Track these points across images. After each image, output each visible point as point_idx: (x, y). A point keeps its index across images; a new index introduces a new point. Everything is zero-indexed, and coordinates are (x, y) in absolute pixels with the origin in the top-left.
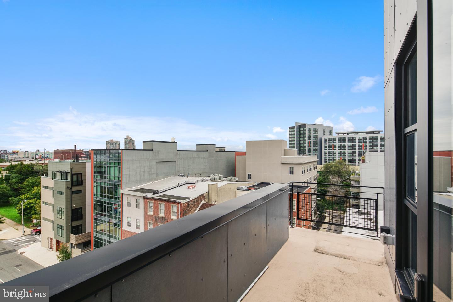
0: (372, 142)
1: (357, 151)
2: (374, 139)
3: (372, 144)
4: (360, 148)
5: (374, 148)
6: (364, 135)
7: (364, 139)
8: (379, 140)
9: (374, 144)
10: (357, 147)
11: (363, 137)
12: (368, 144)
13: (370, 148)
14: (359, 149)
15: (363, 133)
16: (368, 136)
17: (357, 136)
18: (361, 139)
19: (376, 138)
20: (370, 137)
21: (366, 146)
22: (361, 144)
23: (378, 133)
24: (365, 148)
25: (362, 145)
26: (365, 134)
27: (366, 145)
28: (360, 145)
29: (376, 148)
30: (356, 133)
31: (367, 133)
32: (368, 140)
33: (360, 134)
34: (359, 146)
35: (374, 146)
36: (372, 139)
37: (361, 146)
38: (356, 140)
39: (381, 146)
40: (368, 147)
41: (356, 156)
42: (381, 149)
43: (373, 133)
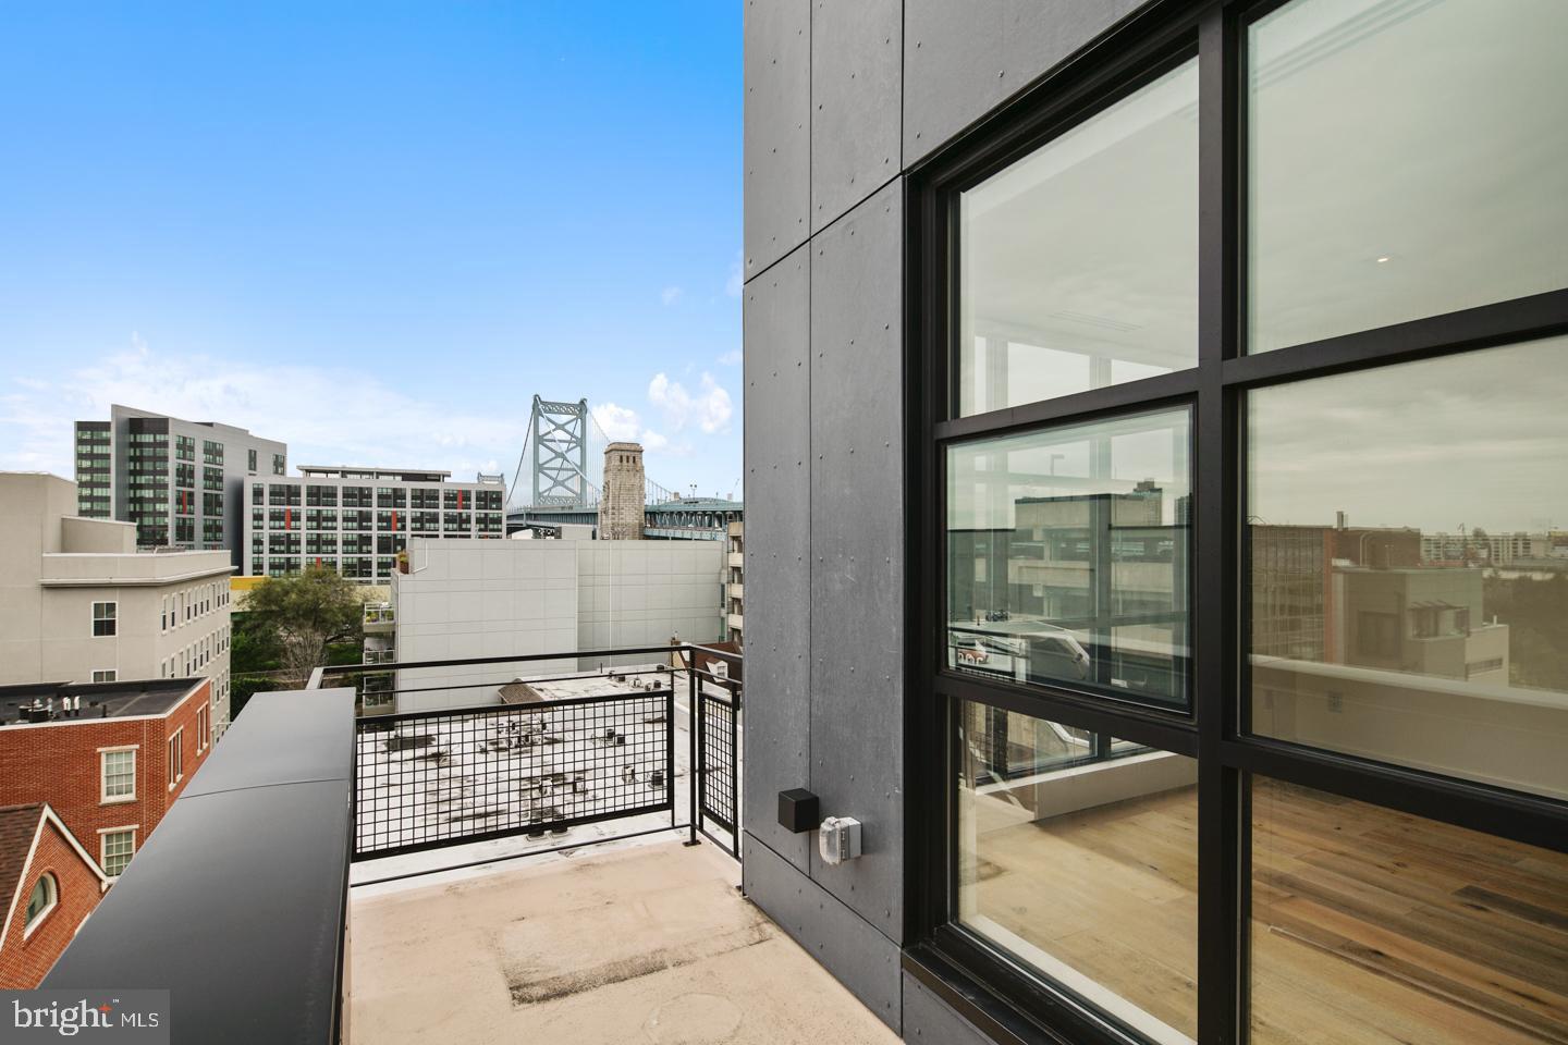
0: (422, 507)
1: (375, 533)
2: (429, 498)
3: (422, 513)
4: (385, 524)
5: (427, 525)
6: (398, 483)
7: (396, 497)
8: (441, 502)
9: (429, 514)
10: (375, 523)
11: (395, 490)
12: (409, 512)
13: (414, 525)
14: (380, 528)
15: (394, 474)
16: (409, 486)
17: (378, 485)
18: (387, 497)
19: (433, 495)
20: (416, 490)
21: (403, 519)
22: (388, 511)
23: (439, 480)
24: (399, 525)
25: (389, 514)
26: (399, 478)
27: (403, 514)
28: (384, 514)
29: (432, 525)
30: (371, 473)
31: (407, 477)
32: (409, 501)
33: (386, 477)
34: (381, 518)
35: (429, 521)
36: (422, 498)
37: (388, 519)
38: (370, 496)
39: (446, 521)
40: (409, 524)
41: (370, 552)
42: (446, 530)
43: (424, 477)
